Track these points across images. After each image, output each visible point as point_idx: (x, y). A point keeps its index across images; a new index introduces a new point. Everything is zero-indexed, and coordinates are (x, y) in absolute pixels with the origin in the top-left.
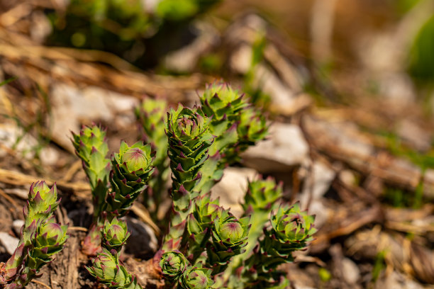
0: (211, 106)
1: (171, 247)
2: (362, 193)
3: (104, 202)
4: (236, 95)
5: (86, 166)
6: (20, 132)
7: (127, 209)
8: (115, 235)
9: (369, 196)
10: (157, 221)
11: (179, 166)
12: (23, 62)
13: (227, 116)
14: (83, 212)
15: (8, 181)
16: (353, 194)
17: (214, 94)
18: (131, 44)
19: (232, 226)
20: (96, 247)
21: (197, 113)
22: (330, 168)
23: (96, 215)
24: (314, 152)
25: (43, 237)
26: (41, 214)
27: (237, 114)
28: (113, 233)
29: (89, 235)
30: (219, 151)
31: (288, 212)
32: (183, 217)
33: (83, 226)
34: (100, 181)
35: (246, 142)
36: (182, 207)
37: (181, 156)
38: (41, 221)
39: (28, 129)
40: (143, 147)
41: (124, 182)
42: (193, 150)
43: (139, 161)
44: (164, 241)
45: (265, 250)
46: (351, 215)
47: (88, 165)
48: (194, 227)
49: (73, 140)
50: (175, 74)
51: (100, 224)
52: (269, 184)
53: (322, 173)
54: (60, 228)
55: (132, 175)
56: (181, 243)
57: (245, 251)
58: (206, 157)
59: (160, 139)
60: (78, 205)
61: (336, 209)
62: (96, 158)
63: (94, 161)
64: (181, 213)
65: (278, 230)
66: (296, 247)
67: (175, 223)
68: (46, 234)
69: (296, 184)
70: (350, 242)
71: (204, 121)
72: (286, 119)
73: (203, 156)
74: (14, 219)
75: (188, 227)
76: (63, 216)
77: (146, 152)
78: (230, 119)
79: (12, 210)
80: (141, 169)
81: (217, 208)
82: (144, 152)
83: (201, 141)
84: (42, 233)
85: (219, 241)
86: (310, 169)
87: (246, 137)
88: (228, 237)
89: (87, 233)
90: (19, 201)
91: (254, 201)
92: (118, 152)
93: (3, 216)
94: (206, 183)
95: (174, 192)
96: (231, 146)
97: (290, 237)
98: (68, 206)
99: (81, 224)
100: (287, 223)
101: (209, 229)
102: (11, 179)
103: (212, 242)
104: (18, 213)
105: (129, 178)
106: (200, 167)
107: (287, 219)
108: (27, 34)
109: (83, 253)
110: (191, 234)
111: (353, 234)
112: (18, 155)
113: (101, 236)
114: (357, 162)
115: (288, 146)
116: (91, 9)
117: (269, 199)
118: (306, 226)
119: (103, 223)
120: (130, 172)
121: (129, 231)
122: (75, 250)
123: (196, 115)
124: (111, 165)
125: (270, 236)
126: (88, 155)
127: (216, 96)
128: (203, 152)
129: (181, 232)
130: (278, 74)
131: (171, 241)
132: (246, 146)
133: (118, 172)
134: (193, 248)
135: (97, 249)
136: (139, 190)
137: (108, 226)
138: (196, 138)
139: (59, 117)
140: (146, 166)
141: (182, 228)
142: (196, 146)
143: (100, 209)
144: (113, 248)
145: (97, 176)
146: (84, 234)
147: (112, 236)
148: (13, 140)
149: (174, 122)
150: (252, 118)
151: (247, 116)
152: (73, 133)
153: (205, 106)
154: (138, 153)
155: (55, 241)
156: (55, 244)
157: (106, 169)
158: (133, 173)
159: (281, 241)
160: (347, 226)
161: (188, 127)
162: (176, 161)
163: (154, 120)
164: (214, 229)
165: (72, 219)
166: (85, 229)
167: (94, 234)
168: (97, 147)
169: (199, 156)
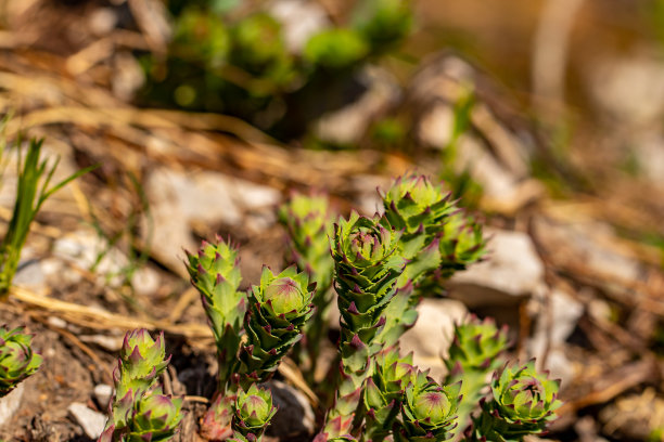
0: (401, 212)
1: (338, 429)
2: (624, 337)
3: (234, 358)
4: (438, 194)
5: (207, 303)
6: (103, 245)
7: (271, 369)
8: (254, 412)
9: (635, 342)
10: (313, 386)
11: (352, 305)
12: (103, 133)
13: (425, 226)
14: (201, 371)
15: (85, 324)
16: (610, 337)
17: (404, 194)
18: (265, 103)
19: (434, 399)
20: (222, 427)
21: (381, 226)
22: (576, 298)
23: (222, 377)
24: (552, 274)
25: (145, 418)
26: (141, 380)
27: (439, 224)
28: (250, 410)
29: (213, 409)
30: (412, 280)
31: (517, 376)
32: (357, 383)
33: (202, 395)
34: (229, 326)
35: (452, 264)
36: (356, 367)
37: (355, 291)
38: (141, 391)
39: (113, 239)
40: (296, 275)
41: (267, 330)
42: (374, 281)
43: (290, 299)
44: (328, 418)
45: (482, 434)
46: (609, 373)
47: (211, 302)
48: (374, 398)
49: (188, 263)
50: (334, 147)
51: (229, 393)
52: (486, 330)
53: (563, 307)
54: (170, 403)
55: (280, 319)
56: (354, 423)
57: (453, 435)
58: (393, 292)
59: (319, 259)
60: (194, 361)
61: (585, 362)
62: (223, 291)
63: (220, 296)
64: (354, 377)
65: (503, 403)
66: (529, 429)
67: (345, 392)
68: (149, 412)
69: (524, 323)
70: (608, 414)
71: (391, 237)
72: (506, 221)
73: (389, 290)
74: (95, 384)
75: (365, 398)
76: (171, 379)
77: (300, 283)
78: (429, 231)
79: (92, 368)
80: (294, 311)
81: (410, 369)
82: (299, 284)
83: (386, 267)
84: (143, 411)
85: (413, 420)
86: (546, 301)
87: (451, 257)
88: (428, 415)
89: (209, 405)
90: (102, 354)
91: (464, 356)
92: (258, 283)
93: (79, 378)
94: (392, 330)
95: (343, 345)
96: (430, 272)
97: (522, 414)
98: (178, 362)
99: (199, 391)
100: (518, 392)
101: (397, 402)
102: (90, 319)
103: (402, 421)
104: (101, 372)
105: (274, 323)
106: (384, 306)
107: (517, 387)
108: (107, 86)
109: (202, 437)
110: (369, 409)
111: (613, 402)
112: (101, 282)
113: (230, 410)
114: (615, 289)
115: (512, 265)
116: (207, 51)
117: (488, 352)
118: (547, 397)
119: (235, 391)
120: (277, 314)
121: (275, 405)
122: (190, 432)
123: (378, 228)
124: (246, 301)
125: (491, 412)
126: (210, 286)
127: (407, 197)
128: (389, 284)
129: (354, 405)
130: (490, 148)
131: (339, 419)
132: (452, 270)
133: (257, 315)
134: (373, 429)
135: (224, 431)
136: (290, 342)
137: (243, 397)
138: (378, 263)
139: (161, 220)
140: (302, 306)
141: (355, 400)
142: (379, 275)
143: (230, 369)
144: (251, 431)
145: (224, 319)
146: (204, 407)
147: (250, 413)
148: (90, 256)
149: (345, 238)
150: (461, 228)
151: (454, 225)
152: (187, 253)
153: (390, 211)
154: (289, 285)
155: (162, 424)
156: (164, 427)
157: (239, 308)
158: (282, 316)
159: (508, 420)
160: (603, 389)
161: (367, 247)
162: (346, 297)
163: (310, 230)
164: (405, 402)
165: (185, 383)
166: (205, 400)
167: (220, 408)
168: (223, 275)
169: (383, 291)
